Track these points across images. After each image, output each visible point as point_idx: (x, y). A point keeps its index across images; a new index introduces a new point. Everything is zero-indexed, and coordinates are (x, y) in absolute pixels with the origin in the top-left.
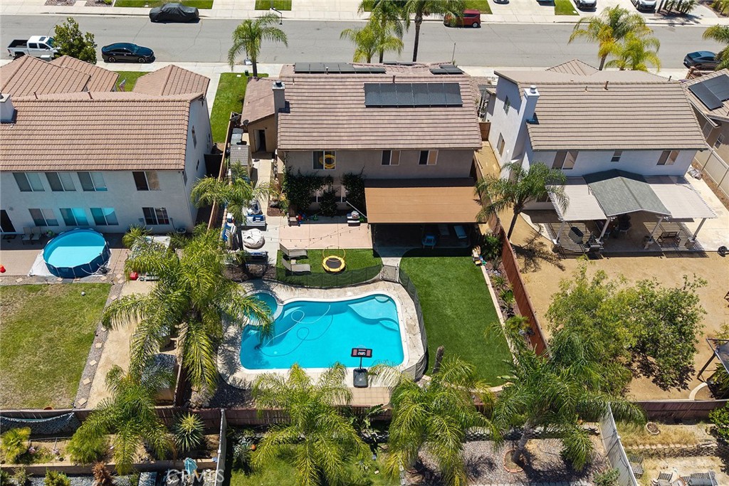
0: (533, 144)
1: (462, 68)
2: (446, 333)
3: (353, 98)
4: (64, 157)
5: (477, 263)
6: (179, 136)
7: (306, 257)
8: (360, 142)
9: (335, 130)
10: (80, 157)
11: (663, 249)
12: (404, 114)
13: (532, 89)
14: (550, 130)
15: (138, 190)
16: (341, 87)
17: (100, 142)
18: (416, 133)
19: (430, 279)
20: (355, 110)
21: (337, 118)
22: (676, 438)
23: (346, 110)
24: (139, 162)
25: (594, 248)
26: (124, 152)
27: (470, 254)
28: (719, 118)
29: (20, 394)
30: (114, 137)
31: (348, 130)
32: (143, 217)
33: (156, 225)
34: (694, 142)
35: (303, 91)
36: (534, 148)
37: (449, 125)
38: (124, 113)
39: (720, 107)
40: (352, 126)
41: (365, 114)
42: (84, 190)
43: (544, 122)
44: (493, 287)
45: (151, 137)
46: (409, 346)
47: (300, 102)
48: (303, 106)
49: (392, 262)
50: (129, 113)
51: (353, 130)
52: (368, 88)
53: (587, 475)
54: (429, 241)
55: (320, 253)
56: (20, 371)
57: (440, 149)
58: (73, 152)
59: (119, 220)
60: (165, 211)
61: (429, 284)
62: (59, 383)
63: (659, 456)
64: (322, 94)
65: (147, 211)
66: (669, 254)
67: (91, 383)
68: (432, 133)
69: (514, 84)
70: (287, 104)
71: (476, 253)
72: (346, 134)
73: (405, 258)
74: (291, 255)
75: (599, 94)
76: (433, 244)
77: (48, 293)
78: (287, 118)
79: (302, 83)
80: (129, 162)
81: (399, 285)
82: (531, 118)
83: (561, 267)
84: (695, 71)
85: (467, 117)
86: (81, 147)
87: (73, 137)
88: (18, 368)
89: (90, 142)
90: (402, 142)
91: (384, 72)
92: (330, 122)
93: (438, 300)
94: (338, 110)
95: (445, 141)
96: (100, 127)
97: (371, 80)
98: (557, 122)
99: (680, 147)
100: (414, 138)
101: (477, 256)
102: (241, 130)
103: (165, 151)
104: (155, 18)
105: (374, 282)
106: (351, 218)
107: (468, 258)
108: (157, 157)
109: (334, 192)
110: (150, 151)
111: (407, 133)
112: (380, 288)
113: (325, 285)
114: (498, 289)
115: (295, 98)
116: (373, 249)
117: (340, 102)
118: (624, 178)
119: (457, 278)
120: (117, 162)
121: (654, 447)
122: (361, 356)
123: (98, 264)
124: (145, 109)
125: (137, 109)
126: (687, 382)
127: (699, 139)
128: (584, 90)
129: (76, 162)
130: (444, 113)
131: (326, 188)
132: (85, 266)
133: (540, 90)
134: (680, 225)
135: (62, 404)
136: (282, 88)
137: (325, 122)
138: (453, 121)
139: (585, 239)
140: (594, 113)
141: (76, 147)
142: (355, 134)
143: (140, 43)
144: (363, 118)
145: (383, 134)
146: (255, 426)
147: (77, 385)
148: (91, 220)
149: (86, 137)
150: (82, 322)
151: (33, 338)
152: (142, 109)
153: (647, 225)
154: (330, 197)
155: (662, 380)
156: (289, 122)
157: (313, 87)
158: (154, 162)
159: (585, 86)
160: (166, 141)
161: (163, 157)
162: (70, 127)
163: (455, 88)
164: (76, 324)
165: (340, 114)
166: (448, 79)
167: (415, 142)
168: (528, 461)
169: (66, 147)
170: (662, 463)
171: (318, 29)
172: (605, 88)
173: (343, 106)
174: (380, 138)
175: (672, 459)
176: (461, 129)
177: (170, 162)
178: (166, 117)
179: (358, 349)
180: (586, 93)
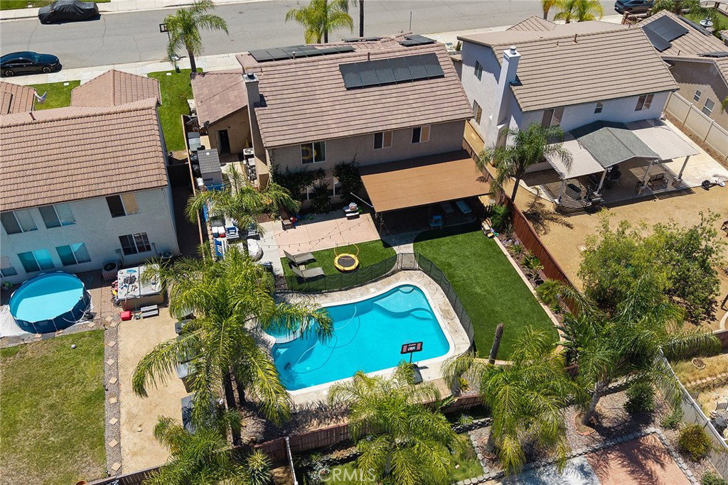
0: (522, 106)
1: (432, 37)
2: (483, 311)
3: (330, 82)
4: (19, 192)
5: (489, 235)
6: (153, 149)
7: (314, 260)
8: (350, 128)
9: (320, 119)
10: (39, 189)
11: (655, 192)
12: (388, 92)
13: (512, 50)
14: (534, 90)
15: (113, 217)
16: (315, 72)
17: (60, 168)
18: (405, 111)
19: (449, 260)
20: (336, 94)
21: (320, 105)
22: (721, 368)
23: (326, 96)
24: (113, 184)
25: (595, 201)
26: (92, 175)
27: (479, 227)
28: (672, 58)
29: (37, 476)
30: (75, 160)
31: (334, 117)
32: (121, 247)
33: (135, 255)
34: (666, 84)
35: (275, 80)
36: (524, 110)
37: (436, 98)
38: (81, 131)
39: (669, 48)
40: (337, 111)
41: (347, 97)
42: (48, 227)
43: (526, 82)
44: (512, 257)
45: (120, 154)
46: (450, 332)
47: (274, 93)
48: (279, 97)
49: (405, 250)
50: (87, 131)
51: (340, 116)
52: (344, 69)
53: (653, 421)
54: (437, 222)
55: (327, 253)
56: (28, 449)
57: (433, 125)
58: (29, 185)
59: (91, 254)
60: (145, 236)
61: (449, 265)
62: (80, 453)
63: (710, 388)
64: (297, 82)
65: (123, 239)
66: (661, 196)
67: (119, 444)
68: (422, 109)
69: (488, 47)
70: (262, 96)
71: (486, 226)
72: (333, 121)
73: (417, 243)
74: (298, 260)
75: (570, 47)
76: (440, 224)
77: (29, 354)
78: (265, 112)
79: (272, 72)
80: (101, 186)
81: (419, 272)
82: (513, 80)
83: (568, 226)
84: (629, 16)
85: (452, 87)
86: (38, 177)
87: (25, 167)
88: (24, 446)
89: (48, 170)
90: (394, 122)
91: (352, 51)
92: (313, 110)
93: (464, 280)
94: (318, 97)
95: (437, 115)
96: (55, 151)
97: (344, 60)
98: (539, 80)
99: (655, 90)
100: (405, 115)
101: (489, 228)
102: (198, 134)
103: (141, 168)
104: (46, 19)
105: (393, 273)
106: (349, 210)
107: (478, 232)
108: (134, 175)
109: (325, 186)
110: (123, 171)
111: (396, 112)
112: (402, 279)
113: (344, 286)
114: (518, 258)
115: (268, 89)
116: (381, 240)
117: (318, 88)
118: (610, 128)
119: (474, 254)
120: (87, 188)
121: (704, 381)
122: (411, 351)
123: (81, 309)
124: (103, 123)
125: (95, 124)
126: (714, 313)
127: (669, 81)
128: (555, 45)
129: (36, 196)
130: (428, 86)
131: (317, 182)
132: (67, 315)
133: (519, 50)
134: (662, 167)
135: (93, 475)
136: (255, 80)
137: (308, 111)
138: (439, 93)
139: (583, 194)
140: (571, 67)
141: (31, 178)
142: (343, 120)
143: (40, 49)
144: (347, 101)
145: (372, 116)
146: (320, 448)
147: (103, 450)
148: (57, 260)
149: (40, 165)
150: (84, 379)
151: (29, 409)
152: (101, 123)
153: (633, 171)
154: (322, 191)
155: (692, 317)
156: (269, 116)
157: (284, 75)
158: (131, 181)
159: (556, 41)
160: (139, 157)
161: (140, 174)
162: (18, 157)
163: (432, 59)
164: (77, 383)
165: (321, 101)
166: (422, 50)
167: (407, 120)
168: (598, 421)
169: (19, 180)
170: (714, 394)
171: (242, 13)
172: (575, 41)
173: (322, 92)
174: (370, 121)
175: (720, 389)
176: (450, 100)
177: (149, 179)
178: (132, 130)
179: (408, 345)
180: (558, 48)
